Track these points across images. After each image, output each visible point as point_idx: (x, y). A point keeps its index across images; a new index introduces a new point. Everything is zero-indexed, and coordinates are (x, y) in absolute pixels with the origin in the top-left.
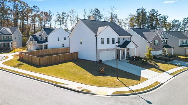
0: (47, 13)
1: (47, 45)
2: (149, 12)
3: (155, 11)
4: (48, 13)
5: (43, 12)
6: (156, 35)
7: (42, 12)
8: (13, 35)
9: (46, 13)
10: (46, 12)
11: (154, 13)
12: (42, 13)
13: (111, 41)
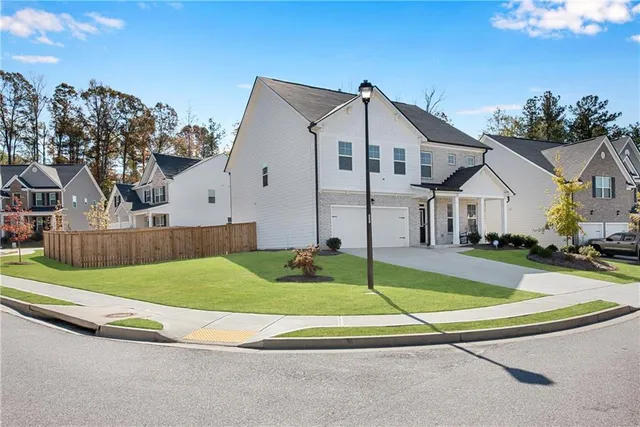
0: (204, 130)
1: (165, 216)
2: (575, 106)
3: (599, 101)
4: (207, 128)
5: (192, 126)
6: (599, 153)
7: (189, 126)
8: (63, 190)
9: (200, 132)
10: (201, 126)
11: (593, 109)
12: (187, 130)
13: (387, 161)
